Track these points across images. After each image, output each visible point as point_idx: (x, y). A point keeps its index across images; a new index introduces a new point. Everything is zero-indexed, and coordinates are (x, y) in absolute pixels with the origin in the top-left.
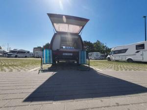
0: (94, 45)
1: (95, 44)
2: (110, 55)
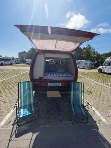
0: (84, 51)
1: (84, 49)
2: (102, 66)
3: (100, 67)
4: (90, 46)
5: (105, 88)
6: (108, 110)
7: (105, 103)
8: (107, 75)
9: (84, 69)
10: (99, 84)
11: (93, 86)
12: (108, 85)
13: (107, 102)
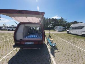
1: (59, 20)
2: (69, 29)
3: (68, 30)
4: (62, 18)
5: (68, 44)
6: (63, 60)
7: (63, 55)
8: (72, 35)
9: (59, 31)
10: (65, 41)
11: (60, 43)
12: (70, 42)
13: (65, 54)
